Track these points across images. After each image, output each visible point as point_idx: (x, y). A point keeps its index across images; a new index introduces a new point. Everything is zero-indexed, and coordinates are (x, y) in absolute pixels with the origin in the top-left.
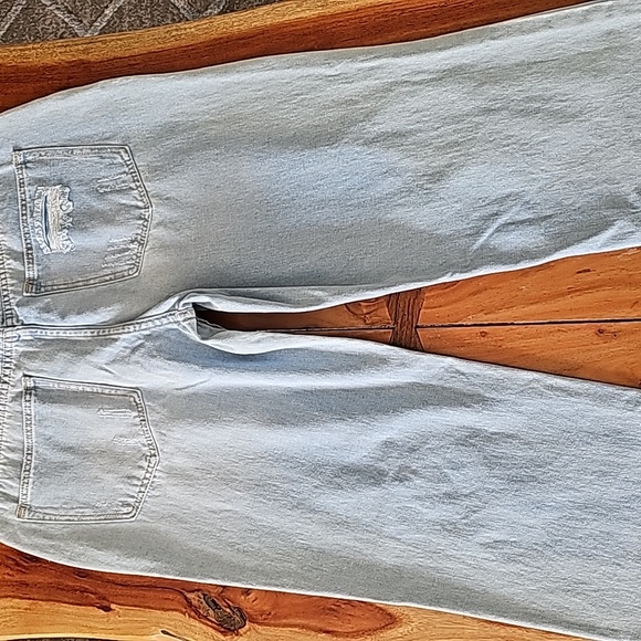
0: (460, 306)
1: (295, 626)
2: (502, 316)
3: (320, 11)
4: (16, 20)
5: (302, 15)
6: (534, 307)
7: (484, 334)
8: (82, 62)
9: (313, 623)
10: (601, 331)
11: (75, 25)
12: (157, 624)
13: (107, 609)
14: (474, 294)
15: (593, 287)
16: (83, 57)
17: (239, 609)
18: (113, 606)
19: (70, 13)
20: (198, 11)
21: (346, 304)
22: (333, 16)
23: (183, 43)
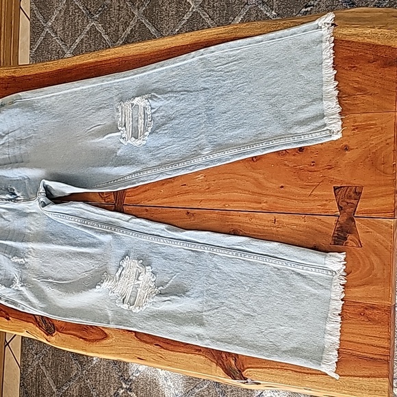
0: (139, 196)
1: (72, 334)
2: (153, 203)
3: (96, 59)
4: (41, 43)
5: (90, 61)
6: (165, 199)
7: (147, 210)
8: (13, 77)
9: (78, 334)
10: (188, 213)
11: (63, 47)
12: (25, 328)
13: (8, 319)
14: (145, 191)
15: (187, 192)
16: (13, 75)
17: (53, 325)
18: (10, 318)
19: (62, 41)
20: (114, 42)
21: (99, 193)
22: (101, 62)
23: (48, 71)
